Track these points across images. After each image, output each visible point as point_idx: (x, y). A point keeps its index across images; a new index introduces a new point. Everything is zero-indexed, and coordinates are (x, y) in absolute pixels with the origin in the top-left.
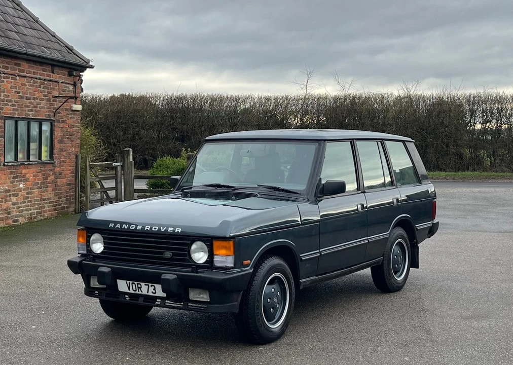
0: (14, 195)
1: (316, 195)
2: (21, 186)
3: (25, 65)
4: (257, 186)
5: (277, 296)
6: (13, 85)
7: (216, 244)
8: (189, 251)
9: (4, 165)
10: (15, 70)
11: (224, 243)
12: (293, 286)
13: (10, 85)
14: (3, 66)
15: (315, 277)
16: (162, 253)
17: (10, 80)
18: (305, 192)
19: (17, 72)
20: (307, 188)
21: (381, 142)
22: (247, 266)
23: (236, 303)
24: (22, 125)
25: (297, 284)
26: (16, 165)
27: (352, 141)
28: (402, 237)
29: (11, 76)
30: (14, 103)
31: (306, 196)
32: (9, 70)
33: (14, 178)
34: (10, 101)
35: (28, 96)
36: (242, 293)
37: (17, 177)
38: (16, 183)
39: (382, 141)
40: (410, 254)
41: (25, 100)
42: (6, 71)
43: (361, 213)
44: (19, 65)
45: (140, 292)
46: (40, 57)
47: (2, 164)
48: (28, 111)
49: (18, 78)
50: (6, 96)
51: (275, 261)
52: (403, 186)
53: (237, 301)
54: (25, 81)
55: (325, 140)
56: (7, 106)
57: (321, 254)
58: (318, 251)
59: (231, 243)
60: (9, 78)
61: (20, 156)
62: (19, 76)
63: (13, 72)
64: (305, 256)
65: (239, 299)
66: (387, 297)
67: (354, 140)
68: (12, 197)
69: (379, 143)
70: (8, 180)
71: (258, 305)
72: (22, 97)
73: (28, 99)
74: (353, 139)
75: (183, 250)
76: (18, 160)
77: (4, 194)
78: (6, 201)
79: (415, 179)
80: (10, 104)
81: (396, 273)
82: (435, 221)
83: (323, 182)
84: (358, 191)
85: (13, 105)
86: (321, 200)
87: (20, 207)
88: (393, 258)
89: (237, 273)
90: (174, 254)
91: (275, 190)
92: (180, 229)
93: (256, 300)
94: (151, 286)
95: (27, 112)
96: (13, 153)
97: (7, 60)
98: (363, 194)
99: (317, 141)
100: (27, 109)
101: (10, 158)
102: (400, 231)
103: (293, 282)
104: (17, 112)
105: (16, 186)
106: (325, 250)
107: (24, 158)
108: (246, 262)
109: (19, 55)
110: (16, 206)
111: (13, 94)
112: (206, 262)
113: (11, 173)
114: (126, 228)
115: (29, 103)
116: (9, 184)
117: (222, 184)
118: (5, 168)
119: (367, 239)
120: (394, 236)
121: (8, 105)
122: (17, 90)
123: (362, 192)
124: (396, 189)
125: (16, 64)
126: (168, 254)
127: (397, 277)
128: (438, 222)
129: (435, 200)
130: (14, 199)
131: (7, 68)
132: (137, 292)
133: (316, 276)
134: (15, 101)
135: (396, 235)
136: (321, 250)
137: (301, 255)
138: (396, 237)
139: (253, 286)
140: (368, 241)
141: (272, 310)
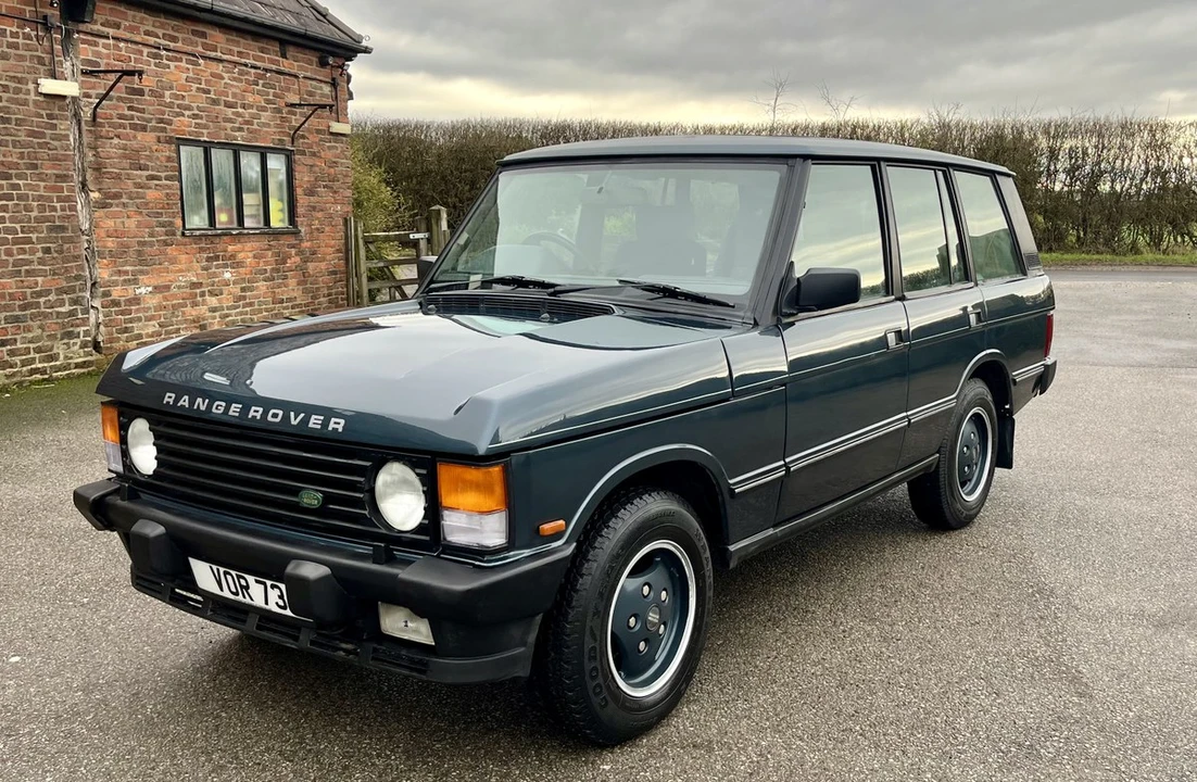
0: (212, 293)
1: (777, 311)
2: (227, 275)
3: (217, 37)
4: (617, 284)
5: (659, 604)
6: (191, 75)
7: (446, 473)
8: (372, 491)
9: (183, 234)
10: (192, 43)
11: (473, 474)
12: (709, 568)
13: (184, 76)
14: (164, 34)
15: (771, 532)
16: (296, 492)
17: (183, 64)
18: (747, 303)
19: (200, 49)
20: (753, 289)
21: (944, 172)
22: (557, 536)
23: (522, 649)
24: (222, 159)
25: (721, 556)
26: (212, 235)
27: (876, 164)
28: (983, 403)
29: (184, 57)
30: (196, 112)
31: (749, 314)
32: (180, 44)
33: (209, 259)
34: (188, 108)
35: (230, 99)
36: (539, 618)
37: (217, 258)
38: (213, 270)
39: (946, 168)
40: (996, 439)
41: (222, 107)
42: (172, 45)
43: (895, 350)
44: (203, 35)
45: (248, 600)
46: (245, 20)
47: (179, 233)
48: (233, 129)
49: (201, 61)
50: (177, 97)
51: (654, 505)
52: (989, 282)
53: (524, 644)
54: (219, 68)
55: (806, 157)
56: (181, 118)
57: (788, 469)
58: (782, 463)
59: (496, 470)
60: (180, 60)
61: (222, 218)
62: (204, 58)
63: (189, 49)
64: (742, 482)
65: (532, 638)
66: (943, 543)
67: (882, 163)
68: (207, 297)
69: (940, 174)
70: (195, 264)
71: (594, 648)
72: (215, 102)
73: (229, 105)
74: (879, 160)
75: (352, 486)
76: (217, 226)
77: (188, 290)
78: (195, 304)
79: (1013, 265)
80: (187, 113)
81: (963, 484)
82: (1049, 361)
83: (799, 272)
84: (887, 294)
85: (195, 116)
86: (792, 324)
87: (227, 316)
88: (962, 451)
89: (524, 560)
90: (328, 498)
91: (665, 296)
92: (342, 422)
93: (588, 632)
94: (273, 587)
95: (229, 131)
96: (205, 213)
97: (172, 23)
98: (899, 303)
99: (782, 160)
100: (229, 125)
101: (198, 220)
102: (979, 388)
103: (708, 554)
104: (205, 131)
105: (215, 275)
106: (799, 459)
107: (231, 222)
108: (548, 528)
109: (198, 14)
110: (217, 314)
111: (193, 93)
112: (420, 529)
113: (201, 250)
114: (203, 408)
115: (233, 113)
116: (200, 271)
117: (529, 275)
118: (187, 240)
119: (907, 416)
120: (965, 403)
121: (183, 115)
122: (203, 86)
123: (897, 299)
124: (975, 288)
125: (194, 33)
126: (311, 497)
127: (966, 494)
128: (1055, 362)
129: (1052, 312)
130: (213, 301)
131: (174, 39)
132: (240, 598)
133: (775, 525)
134: (198, 108)
135: (969, 398)
136: (787, 460)
137: (731, 482)
138: (969, 403)
139: (577, 591)
140: (910, 420)
141: (642, 645)
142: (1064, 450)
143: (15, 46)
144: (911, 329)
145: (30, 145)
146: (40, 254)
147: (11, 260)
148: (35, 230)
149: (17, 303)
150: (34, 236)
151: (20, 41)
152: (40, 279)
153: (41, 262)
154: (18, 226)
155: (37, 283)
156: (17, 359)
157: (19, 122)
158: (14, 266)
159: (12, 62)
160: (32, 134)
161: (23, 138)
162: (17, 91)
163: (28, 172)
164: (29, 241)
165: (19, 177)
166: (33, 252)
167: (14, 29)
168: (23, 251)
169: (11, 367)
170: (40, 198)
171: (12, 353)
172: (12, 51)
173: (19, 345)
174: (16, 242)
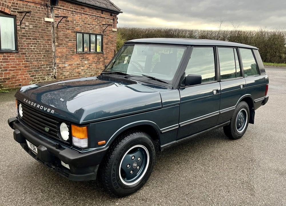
0: (82, 66)
1: (179, 85)
2: (86, 62)
3: (87, 9)
4: (142, 76)
5: (137, 161)
6: (80, 17)
8: (59, 129)
9: (76, 53)
10: (81, 11)
11: (79, 128)
12: (154, 152)
13: (79, 18)
14: (74, 8)
15: (175, 142)
16: (44, 127)
17: (79, 15)
18: (171, 83)
19: (83, 12)
20: (173, 79)
21: (236, 49)
22: (103, 145)
23: (93, 173)
24: (86, 36)
25: (158, 148)
26: (83, 53)
27: (214, 47)
28: (245, 108)
29: (79, 14)
30: (81, 26)
31: (171, 86)
32: (78, 11)
33: (82, 59)
34: (79, 25)
35: (89, 23)
36: (98, 165)
37: (84, 58)
38: (83, 61)
39: (237, 48)
40: (249, 116)
41: (87, 25)
42: (76, 11)
43: (215, 95)
44: (84, 9)
46: (93, 5)
47: (75, 53)
48: (89, 30)
49: (83, 15)
50: (77, 22)
51: (136, 136)
52: (248, 76)
53: (94, 172)
54: (87, 16)
55: (192, 46)
56: (78, 27)
57: (179, 126)
58: (178, 124)
59: (85, 128)
60: (78, 14)
61: (86, 49)
62: (83, 14)
63: (80, 12)
64: (164, 130)
65: (96, 170)
66: (231, 143)
67: (216, 47)
68: (81, 67)
69: (235, 49)
70: (79, 60)
72: (85, 24)
73: (88, 24)
74: (215, 46)
75: (55, 128)
76: (84, 51)
77: (77, 65)
78: (78, 69)
79: (256, 72)
80: (79, 26)
81: (238, 128)
82: (266, 97)
83: (186, 76)
84: (215, 80)
85: (81, 27)
86: (184, 88)
87: (85, 71)
88: (238, 120)
89: (93, 150)
90: (50, 130)
91: (152, 79)
92: (54, 111)
93: (112, 169)
95: (88, 30)
96: (82, 48)
97: (77, 6)
98: (219, 83)
99: (186, 46)
100: (88, 29)
101: (80, 50)
102: (244, 104)
103: (154, 148)
104: (83, 30)
105: (83, 62)
106: (183, 124)
107: (88, 50)
109: (82, 4)
110: (83, 71)
111: (81, 22)
112: (68, 141)
113: (80, 56)
115: (90, 26)
116: (80, 61)
118: (77, 54)
119: (219, 112)
120: (239, 108)
121: (78, 26)
122: (83, 20)
123: (218, 82)
124: (244, 79)
125: (82, 8)
126: (47, 129)
127: (239, 131)
128: (268, 97)
129: (268, 84)
130: (82, 68)
131: (77, 10)
132: (34, 151)
133: (176, 140)
134: (82, 25)
135: (240, 106)
136: (180, 124)
137: (161, 130)
138: (240, 108)
139: (110, 159)
140: (220, 113)
141: (131, 172)
142: (273, 118)
143: (39, 10)
144: (221, 89)
145: (42, 32)
146: (43, 57)
147: (36, 58)
148: (42, 51)
149: (37, 67)
150: (42, 53)
151: (41, 9)
152: (42, 62)
153: (43, 58)
154: (38, 50)
155: (42, 63)
156: (36, 80)
157: (39, 27)
158: (36, 59)
159: (38, 14)
160: (42, 30)
161: (40, 31)
162: (39, 20)
163: (41, 38)
164: (40, 54)
165: (39, 39)
166: (41, 56)
167: (39, 7)
168: (39, 56)
169: (35, 81)
170: (43, 44)
171: (35, 78)
172: (39, 11)
173: (37, 77)
174: (37, 54)
